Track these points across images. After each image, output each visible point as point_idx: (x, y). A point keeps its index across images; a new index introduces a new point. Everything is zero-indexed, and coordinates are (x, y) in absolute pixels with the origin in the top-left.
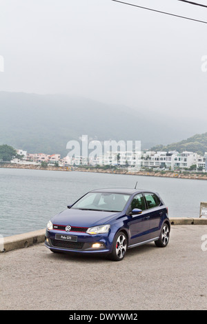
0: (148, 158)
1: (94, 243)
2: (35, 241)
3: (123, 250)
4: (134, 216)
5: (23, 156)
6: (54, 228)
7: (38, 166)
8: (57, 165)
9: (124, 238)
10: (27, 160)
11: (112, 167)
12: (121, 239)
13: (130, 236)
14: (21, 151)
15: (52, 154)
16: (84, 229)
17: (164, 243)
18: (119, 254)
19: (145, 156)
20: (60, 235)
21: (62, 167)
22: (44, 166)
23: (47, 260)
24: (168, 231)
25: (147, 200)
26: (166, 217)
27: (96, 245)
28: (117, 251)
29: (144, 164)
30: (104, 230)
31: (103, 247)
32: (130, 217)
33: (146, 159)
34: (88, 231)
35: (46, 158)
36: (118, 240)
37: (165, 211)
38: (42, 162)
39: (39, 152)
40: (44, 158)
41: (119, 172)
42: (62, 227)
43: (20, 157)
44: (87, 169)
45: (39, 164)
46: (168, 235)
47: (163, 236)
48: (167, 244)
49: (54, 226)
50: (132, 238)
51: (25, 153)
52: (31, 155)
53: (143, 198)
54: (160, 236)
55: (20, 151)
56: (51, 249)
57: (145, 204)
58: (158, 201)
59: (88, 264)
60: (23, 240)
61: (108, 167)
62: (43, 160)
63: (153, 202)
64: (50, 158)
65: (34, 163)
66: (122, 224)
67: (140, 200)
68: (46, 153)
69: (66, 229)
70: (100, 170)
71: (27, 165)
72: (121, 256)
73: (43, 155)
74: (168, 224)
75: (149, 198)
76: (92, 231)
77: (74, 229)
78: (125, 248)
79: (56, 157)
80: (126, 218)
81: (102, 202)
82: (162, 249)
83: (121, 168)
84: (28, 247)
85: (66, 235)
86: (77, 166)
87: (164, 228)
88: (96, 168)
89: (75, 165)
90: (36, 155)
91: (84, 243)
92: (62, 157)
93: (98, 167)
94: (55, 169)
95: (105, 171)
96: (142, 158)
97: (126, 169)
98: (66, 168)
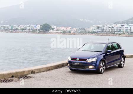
0: (112, 27)
1: (90, 66)
2: (63, 65)
4: (108, 53)
5: (54, 28)
6: (71, 60)
8: (70, 32)
9: (104, 64)
10: (56, 30)
11: (96, 32)
13: (106, 62)
14: (54, 26)
15: (67, 27)
16: (85, 60)
18: (102, 71)
20: (74, 63)
21: (72, 33)
22: (64, 33)
23: (69, 73)
24: (124, 60)
25: (114, 46)
26: (123, 54)
27: (91, 67)
28: (101, 69)
29: (110, 30)
30: (94, 60)
31: (94, 68)
32: (106, 54)
33: (112, 28)
34: (87, 61)
35: (65, 29)
36: (101, 64)
37: (123, 51)
38: (63, 31)
40: (64, 29)
41: (99, 34)
42: (75, 59)
43: (53, 29)
44: (84, 33)
45: (62, 32)
46: (124, 62)
47: (122, 63)
48: (123, 66)
49: (71, 58)
50: (107, 63)
51: (55, 27)
52: (58, 28)
53: (112, 45)
55: (53, 26)
56: (70, 69)
58: (119, 47)
59: (87, 75)
60: (58, 65)
61: (94, 32)
62: (64, 30)
63: (117, 47)
64: (66, 29)
65: (60, 32)
66: (102, 57)
67: (110, 46)
68: (65, 27)
69: (77, 60)
70: (90, 34)
71: (56, 33)
73: (63, 28)
75: (115, 45)
76: (89, 61)
77: (80, 60)
78: (104, 68)
79: (69, 28)
80: (104, 55)
81: (93, 48)
82: (121, 68)
83: (100, 33)
84: (60, 68)
85: (77, 63)
87: (122, 59)
88: (88, 33)
89: (78, 32)
90: (60, 28)
91: (85, 66)
92: (72, 28)
93: (89, 32)
94: (69, 34)
95: (92, 34)
96: (110, 28)
97: (102, 33)
98: (74, 33)
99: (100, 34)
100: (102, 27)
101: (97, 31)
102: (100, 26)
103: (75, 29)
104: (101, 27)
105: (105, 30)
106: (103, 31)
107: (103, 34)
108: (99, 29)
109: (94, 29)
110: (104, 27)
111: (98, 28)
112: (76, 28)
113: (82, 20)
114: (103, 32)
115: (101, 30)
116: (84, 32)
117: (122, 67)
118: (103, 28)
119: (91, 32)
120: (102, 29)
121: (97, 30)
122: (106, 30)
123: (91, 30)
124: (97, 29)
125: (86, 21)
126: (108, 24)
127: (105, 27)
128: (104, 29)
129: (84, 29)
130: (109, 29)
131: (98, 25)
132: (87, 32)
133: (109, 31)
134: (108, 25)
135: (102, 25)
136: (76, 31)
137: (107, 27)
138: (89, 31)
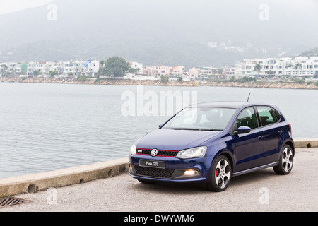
0: (298, 65)
1: (188, 169)
2: (122, 170)
3: (226, 178)
4: (240, 135)
5: (138, 69)
6: (138, 153)
7: (157, 81)
8: (180, 80)
9: (226, 163)
10: (143, 75)
11: (251, 79)
12: (222, 164)
13: (235, 159)
14: (136, 63)
15: (174, 66)
16: (174, 153)
17: (286, 170)
18: (220, 184)
19: (294, 63)
20: (146, 160)
21: (187, 82)
22: (165, 81)
24: (291, 154)
25: (260, 115)
26: (289, 137)
27: (190, 173)
28: (217, 179)
29: (292, 74)
30: (199, 153)
31: (198, 174)
32: (235, 136)
33: (296, 67)
34: (178, 156)
35: (167, 71)
36: (219, 166)
37: (288, 128)
38: (162, 77)
39: (158, 64)
40: (164, 72)
41: (260, 85)
42: (147, 151)
43: (134, 71)
44: (219, 82)
45: (159, 78)
46: (291, 159)
47: (283, 160)
48: (290, 171)
49: (138, 149)
50: (238, 163)
51: (140, 66)
52: (148, 68)
54: (280, 161)
55: (134, 63)
56: (139, 179)
57: (256, 121)
59: (180, 196)
60: (107, 169)
61: (246, 79)
62: (164, 74)
64: (171, 70)
65: (152, 78)
66: (224, 146)
68: (167, 65)
69: (153, 153)
70: (236, 84)
71: (144, 81)
72: (223, 186)
73: (163, 68)
74: (291, 145)
76: (187, 155)
77: (161, 153)
78: (228, 175)
79: (180, 70)
80: (230, 138)
82: (282, 177)
83: (262, 80)
84: (113, 176)
85: (151, 161)
86: (206, 80)
87: (286, 150)
88: (231, 81)
89: (203, 79)
90: (155, 67)
91: (174, 169)
92: (187, 69)
93: (233, 80)
94: (178, 84)
95: (242, 85)
96: (290, 66)
97: (270, 81)
98: (192, 83)
99: (264, 83)
100: (270, 65)
101: (256, 76)
102: (264, 62)
103: (194, 71)
104: (266, 65)
105: (277, 74)
106: (271, 74)
107: (271, 83)
108: (261, 70)
109: (246, 70)
110: (273, 65)
111: (258, 67)
112: (197, 68)
113: (215, 46)
114: (270, 77)
115: (266, 72)
116: (219, 79)
117: (283, 173)
118: (272, 67)
119: (237, 78)
120: (268, 70)
121: (256, 73)
122: (280, 72)
123: (239, 71)
124: (255, 70)
125: (226, 48)
126: (284, 56)
127: (278, 63)
128: (274, 69)
129: (220, 71)
130: (289, 69)
131: (258, 60)
132: (228, 77)
133: (288, 76)
134: (287, 60)
135: (269, 59)
136: (199, 76)
137: (281, 64)
138: (233, 77)
